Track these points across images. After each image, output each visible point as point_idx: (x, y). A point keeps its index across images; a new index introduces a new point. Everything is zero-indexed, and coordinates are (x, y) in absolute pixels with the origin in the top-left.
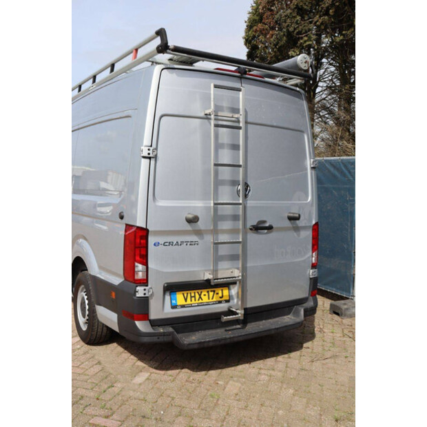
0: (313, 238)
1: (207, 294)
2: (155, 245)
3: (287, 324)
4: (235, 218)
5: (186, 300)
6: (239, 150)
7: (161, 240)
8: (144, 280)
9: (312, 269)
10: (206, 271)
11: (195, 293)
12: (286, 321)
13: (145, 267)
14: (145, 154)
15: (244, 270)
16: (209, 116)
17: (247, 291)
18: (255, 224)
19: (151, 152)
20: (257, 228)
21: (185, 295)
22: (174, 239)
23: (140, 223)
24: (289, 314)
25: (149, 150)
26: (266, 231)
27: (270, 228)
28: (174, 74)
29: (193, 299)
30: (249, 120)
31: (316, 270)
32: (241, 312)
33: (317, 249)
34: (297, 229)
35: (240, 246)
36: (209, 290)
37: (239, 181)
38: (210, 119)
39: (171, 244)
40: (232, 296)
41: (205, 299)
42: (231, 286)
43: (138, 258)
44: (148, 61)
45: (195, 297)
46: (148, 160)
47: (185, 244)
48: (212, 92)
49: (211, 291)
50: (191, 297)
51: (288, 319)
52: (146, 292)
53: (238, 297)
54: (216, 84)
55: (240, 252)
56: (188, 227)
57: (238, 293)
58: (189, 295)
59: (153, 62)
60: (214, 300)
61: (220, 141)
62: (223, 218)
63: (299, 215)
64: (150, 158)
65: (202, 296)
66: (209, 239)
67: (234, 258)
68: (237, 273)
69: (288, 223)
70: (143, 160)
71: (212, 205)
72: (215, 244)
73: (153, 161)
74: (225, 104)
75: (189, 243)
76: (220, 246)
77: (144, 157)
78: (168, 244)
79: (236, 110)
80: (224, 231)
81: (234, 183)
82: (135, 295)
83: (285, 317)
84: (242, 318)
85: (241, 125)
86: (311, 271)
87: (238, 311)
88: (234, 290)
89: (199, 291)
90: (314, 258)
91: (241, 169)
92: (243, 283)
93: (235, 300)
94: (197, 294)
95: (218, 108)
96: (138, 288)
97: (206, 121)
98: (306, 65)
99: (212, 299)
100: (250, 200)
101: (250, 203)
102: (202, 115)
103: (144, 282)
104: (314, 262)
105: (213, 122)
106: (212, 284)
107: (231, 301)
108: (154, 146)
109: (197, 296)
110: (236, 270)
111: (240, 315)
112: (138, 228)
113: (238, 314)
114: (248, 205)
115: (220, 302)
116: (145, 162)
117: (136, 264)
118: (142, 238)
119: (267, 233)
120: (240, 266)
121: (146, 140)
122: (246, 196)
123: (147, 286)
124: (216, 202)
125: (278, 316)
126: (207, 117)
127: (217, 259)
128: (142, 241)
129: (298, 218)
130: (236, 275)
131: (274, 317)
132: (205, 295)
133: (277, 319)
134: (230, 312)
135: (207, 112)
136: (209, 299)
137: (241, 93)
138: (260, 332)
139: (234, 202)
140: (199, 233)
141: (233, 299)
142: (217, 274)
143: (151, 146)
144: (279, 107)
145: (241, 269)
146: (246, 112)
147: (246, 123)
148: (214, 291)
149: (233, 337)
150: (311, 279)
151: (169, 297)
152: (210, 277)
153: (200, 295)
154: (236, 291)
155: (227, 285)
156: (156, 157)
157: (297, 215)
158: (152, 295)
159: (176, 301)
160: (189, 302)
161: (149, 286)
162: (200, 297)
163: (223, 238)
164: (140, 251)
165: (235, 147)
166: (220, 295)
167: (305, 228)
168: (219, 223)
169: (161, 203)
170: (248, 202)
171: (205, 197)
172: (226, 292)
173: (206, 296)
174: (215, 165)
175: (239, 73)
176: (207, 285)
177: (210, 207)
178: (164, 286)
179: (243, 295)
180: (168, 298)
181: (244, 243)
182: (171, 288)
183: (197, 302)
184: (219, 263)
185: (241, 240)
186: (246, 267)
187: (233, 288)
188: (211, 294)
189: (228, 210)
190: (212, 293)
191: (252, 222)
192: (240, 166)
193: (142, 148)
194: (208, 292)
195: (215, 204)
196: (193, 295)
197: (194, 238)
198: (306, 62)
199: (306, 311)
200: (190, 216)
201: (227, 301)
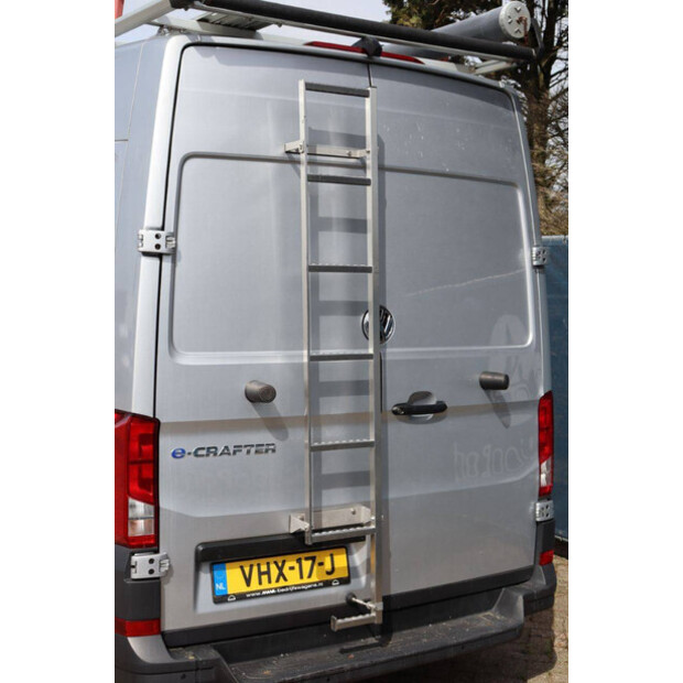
0: (540, 429)
1: (297, 566)
2: (174, 455)
3: (484, 633)
4: (359, 388)
5: (248, 581)
6: (365, 231)
7: (190, 443)
8: (148, 537)
9: (539, 500)
10: (294, 511)
11: (268, 564)
12: (482, 624)
13: (152, 507)
14: (149, 246)
15: (381, 507)
16: (295, 156)
17: (389, 555)
18: (405, 399)
19: (161, 241)
20: (411, 410)
21: (247, 570)
22: (220, 441)
23: (140, 406)
24: (488, 608)
25: (157, 236)
26: (431, 416)
27: (440, 409)
28: (214, 58)
29: (265, 578)
30: (388, 162)
31: (551, 502)
32: (375, 607)
33: (551, 453)
34: (502, 409)
35: (371, 452)
36: (303, 556)
37: (366, 303)
38: (299, 162)
39: (212, 451)
40: (355, 568)
41: (293, 578)
42: (353, 545)
43: (135, 487)
44: (150, 23)
45: (268, 573)
46: (156, 261)
47: (245, 450)
48: (301, 100)
49: (306, 559)
50: (260, 574)
51: (488, 621)
52: (154, 566)
53: (368, 571)
54: (310, 81)
55: (372, 467)
56: (251, 412)
57: (368, 560)
58: (255, 569)
59: (162, 26)
60: (314, 578)
61: (322, 213)
62: (332, 389)
63: (507, 378)
64: (160, 256)
65: (286, 571)
66: (299, 437)
67: (357, 479)
68: (365, 515)
69: (480, 397)
70: (144, 260)
71: (306, 360)
72: (313, 449)
73: (167, 264)
74: (333, 127)
75: (253, 450)
76: (324, 453)
77: (146, 254)
78: (204, 452)
79: (356, 141)
80: (334, 420)
81: (356, 308)
82: (129, 574)
83: (481, 615)
84: (379, 621)
85: (369, 175)
86: (538, 504)
87: (370, 605)
88: (360, 556)
89: (279, 559)
90: (543, 476)
91: (370, 276)
92: (379, 537)
93: (363, 579)
94: (273, 567)
95: (315, 137)
96: (136, 558)
97: (289, 166)
98: (521, 27)
99: (310, 576)
100: (392, 347)
101: (393, 352)
102: (279, 152)
103: (150, 544)
104: (544, 482)
105: (304, 170)
106: (308, 542)
107: (353, 581)
108: (170, 227)
109: (274, 571)
110: (363, 508)
111: (373, 614)
112: (135, 416)
113: (369, 611)
114: (388, 358)
115: (327, 584)
116: (148, 266)
117: (131, 501)
118: (143, 440)
119: (432, 421)
120: (372, 497)
121: (152, 216)
122: (383, 337)
123: (157, 552)
124: (314, 353)
125: (464, 613)
126: (290, 158)
127: (320, 483)
128: (144, 448)
129: (504, 385)
130: (363, 519)
131: (456, 616)
132: (292, 568)
133: (461, 621)
134: (352, 608)
135: (292, 146)
136: (302, 577)
137: (368, 100)
138: (423, 653)
139: (356, 352)
140: (276, 425)
141: (357, 576)
142: (319, 518)
143: (163, 229)
144: (458, 130)
145: (373, 505)
146: (380, 144)
147: (382, 168)
148: (313, 559)
149: (361, 668)
150: (538, 523)
151: (209, 576)
152: (305, 526)
153: (280, 569)
154: (365, 557)
155: (343, 543)
156: (173, 253)
157: (502, 379)
158: (169, 572)
159: (225, 585)
160: (255, 586)
161: (163, 552)
162: (281, 574)
163: (332, 435)
164: (140, 471)
165: (356, 226)
166: (328, 566)
167: (522, 406)
168: (323, 400)
169: (188, 359)
170: (388, 350)
171: (289, 342)
172: (341, 560)
173: (296, 572)
174: (311, 269)
175: (363, 51)
176: (295, 545)
177: (302, 364)
178: (197, 552)
179: (380, 567)
180: (205, 577)
181: (380, 446)
182: (214, 555)
183: (274, 585)
184: (324, 492)
185: (372, 439)
186: (387, 501)
187: (358, 550)
188: (307, 565)
189: (342, 372)
190: (310, 562)
191: (398, 395)
192: (368, 270)
193: (141, 232)
194: (299, 561)
195: (312, 358)
196: (264, 568)
197: (265, 437)
198: (519, 21)
199: (528, 601)
200: (255, 387)
201: (344, 581)
